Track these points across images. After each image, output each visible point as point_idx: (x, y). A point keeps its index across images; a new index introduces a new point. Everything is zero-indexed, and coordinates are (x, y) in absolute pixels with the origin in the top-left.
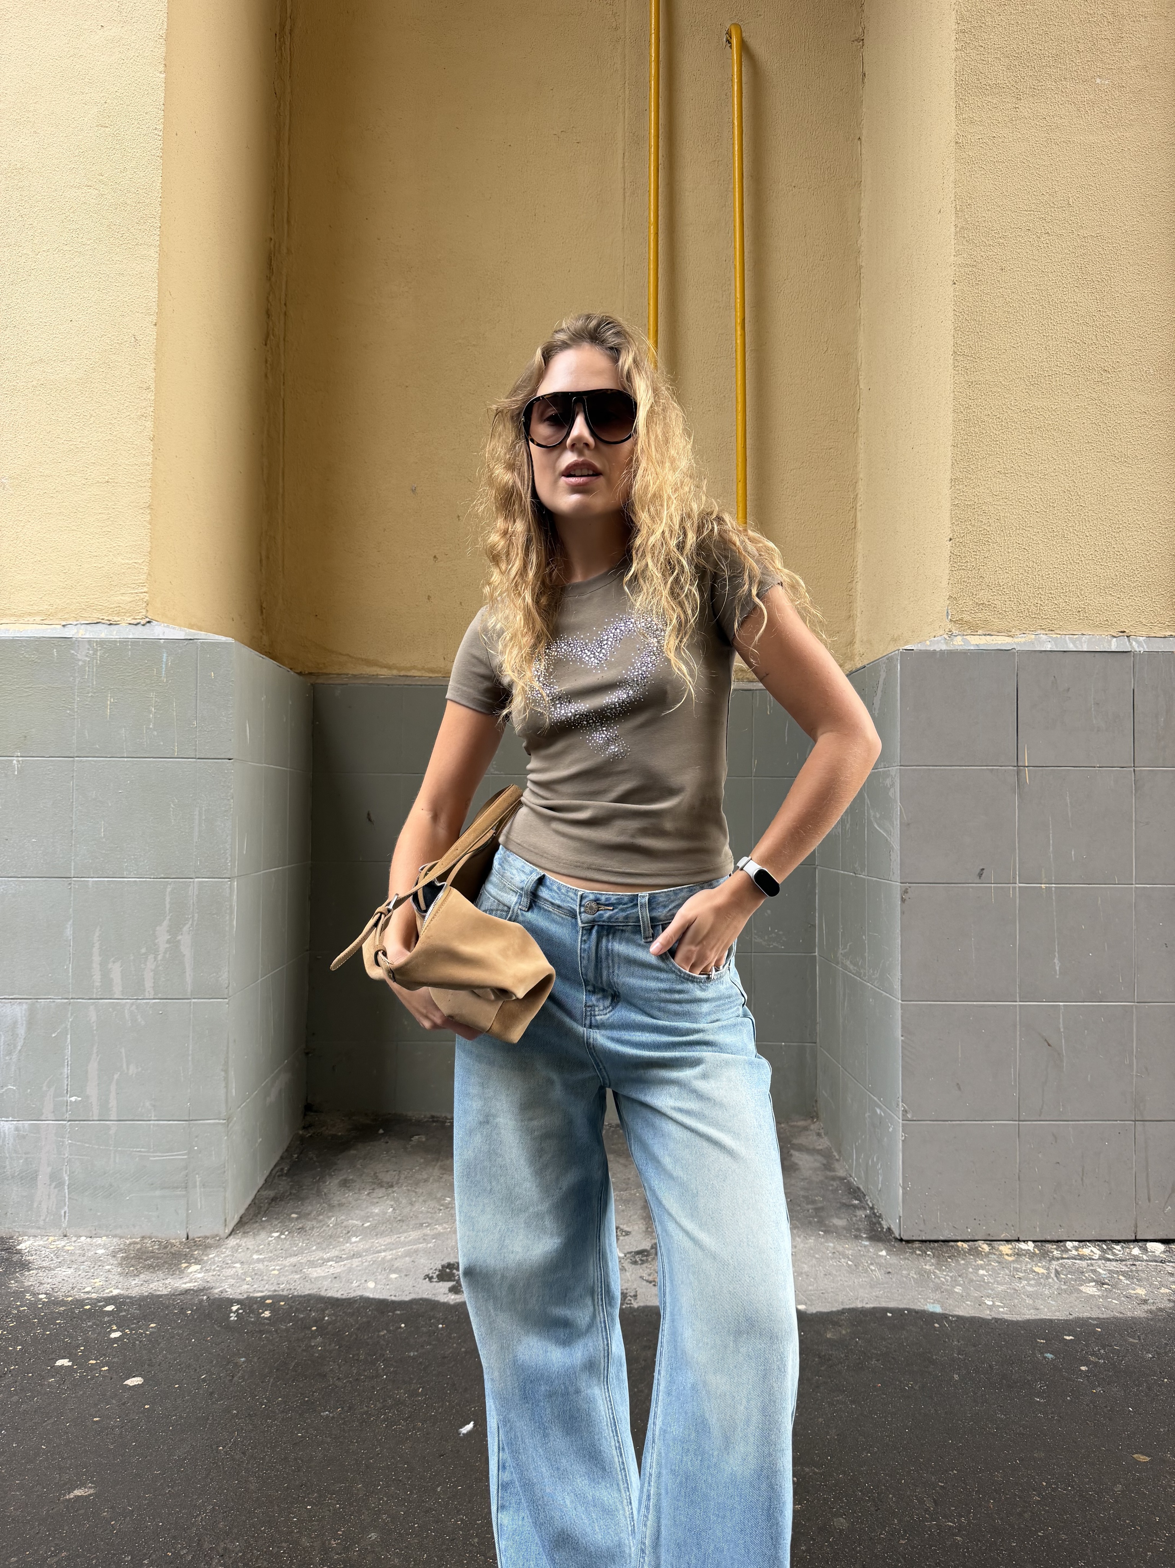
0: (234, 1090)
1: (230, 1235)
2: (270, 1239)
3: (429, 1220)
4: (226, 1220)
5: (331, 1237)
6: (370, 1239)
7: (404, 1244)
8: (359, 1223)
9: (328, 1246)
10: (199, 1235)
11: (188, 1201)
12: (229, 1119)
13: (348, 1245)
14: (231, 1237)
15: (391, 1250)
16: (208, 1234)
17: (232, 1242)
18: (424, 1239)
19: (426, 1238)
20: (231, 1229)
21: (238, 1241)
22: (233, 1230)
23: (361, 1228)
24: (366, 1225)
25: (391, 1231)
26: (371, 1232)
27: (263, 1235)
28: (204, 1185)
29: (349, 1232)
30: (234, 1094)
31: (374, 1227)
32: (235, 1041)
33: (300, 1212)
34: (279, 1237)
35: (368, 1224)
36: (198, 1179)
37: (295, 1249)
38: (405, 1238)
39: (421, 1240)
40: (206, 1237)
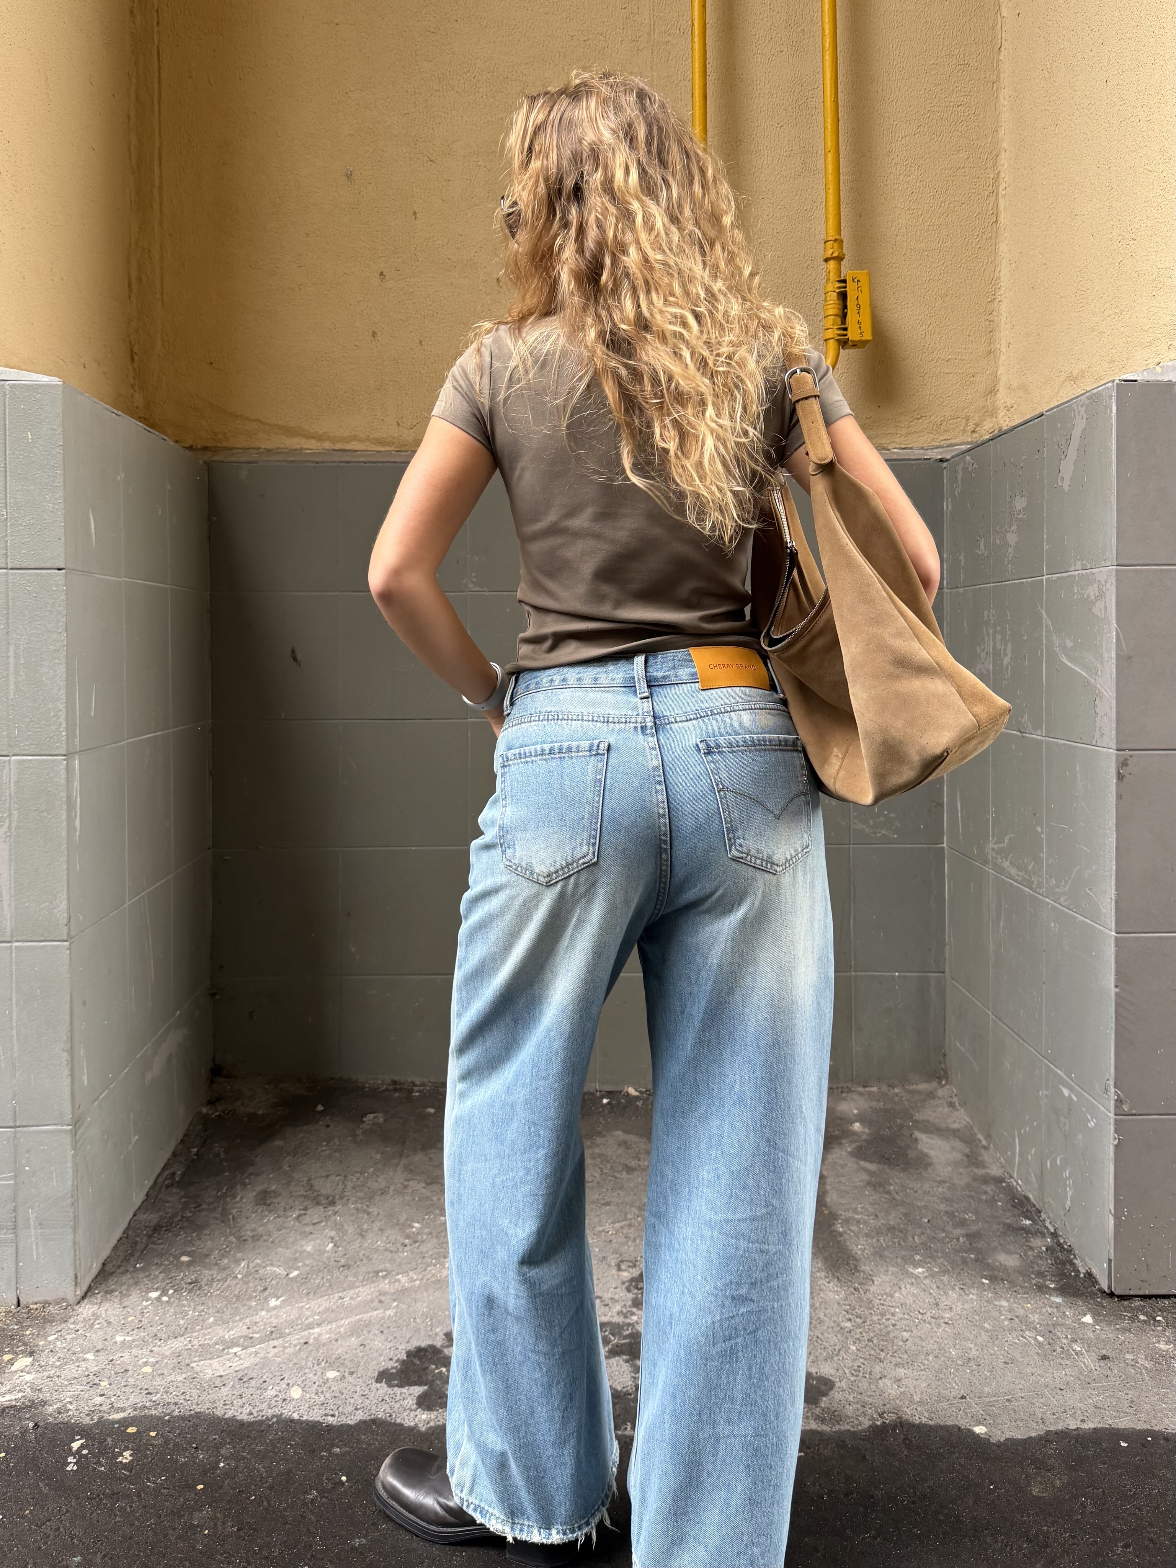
0: (85, 1078)
1: (83, 1298)
2: (144, 1303)
3: (387, 1265)
4: (76, 1277)
5: (238, 1297)
6: (297, 1302)
7: (350, 1311)
8: (281, 1271)
9: (233, 1315)
10: (36, 1300)
11: (17, 1248)
12: (77, 1123)
13: (263, 1313)
14: (86, 1301)
15: (330, 1322)
16: (49, 1299)
17: (87, 1310)
18: (380, 1302)
19: (383, 1298)
20: (85, 1288)
21: (96, 1307)
22: (90, 1288)
23: (284, 1281)
24: (291, 1275)
25: (330, 1286)
26: (299, 1288)
27: (135, 1296)
28: (40, 1224)
29: (266, 1289)
30: (86, 1083)
31: (304, 1279)
32: (84, 1003)
33: (194, 1251)
34: (158, 1299)
35: (295, 1273)
36: (32, 1216)
37: (182, 1322)
38: (352, 1298)
39: (376, 1303)
40: (46, 1304)
